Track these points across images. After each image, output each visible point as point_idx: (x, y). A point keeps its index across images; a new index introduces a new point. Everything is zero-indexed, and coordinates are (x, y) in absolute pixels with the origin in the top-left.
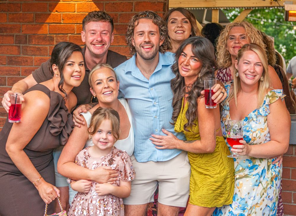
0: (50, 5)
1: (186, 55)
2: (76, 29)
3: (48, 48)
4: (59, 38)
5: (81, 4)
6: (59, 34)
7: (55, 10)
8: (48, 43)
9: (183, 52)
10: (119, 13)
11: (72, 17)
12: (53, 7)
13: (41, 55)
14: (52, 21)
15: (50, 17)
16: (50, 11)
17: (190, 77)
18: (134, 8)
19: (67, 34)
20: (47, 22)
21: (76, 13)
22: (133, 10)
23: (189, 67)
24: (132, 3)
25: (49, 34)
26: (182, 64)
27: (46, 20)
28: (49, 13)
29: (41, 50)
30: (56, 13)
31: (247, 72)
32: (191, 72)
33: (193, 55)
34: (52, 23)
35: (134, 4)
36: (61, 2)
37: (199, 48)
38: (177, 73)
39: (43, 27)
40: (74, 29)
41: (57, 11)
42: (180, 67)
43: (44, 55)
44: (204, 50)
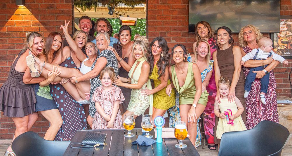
0: (8, 16)
1: (155, 46)
2: (23, 29)
3: (7, 39)
4: (13, 34)
5: (26, 16)
6: (13, 32)
7: (10, 19)
8: (7, 36)
9: (153, 44)
10: (48, 21)
11: (21, 23)
12: (9, 17)
13: (3, 43)
14: (9, 25)
15: (8, 23)
16: (7, 19)
17: (157, 55)
18: (56, 18)
19: (18, 32)
20: (5, 25)
21: (23, 21)
22: (56, 19)
23: (157, 51)
24: (55, 16)
25: (8, 32)
26: (154, 50)
27: (5, 24)
28: (7, 20)
29: (3, 40)
30: (11, 20)
31: (202, 52)
32: (157, 53)
33: (159, 46)
34: (9, 26)
35: (56, 16)
36: (14, 15)
37: (162, 42)
38: (151, 54)
39: (4, 28)
40: (22, 29)
41: (12, 20)
42: (152, 51)
43: (5, 43)
44: (163, 43)
